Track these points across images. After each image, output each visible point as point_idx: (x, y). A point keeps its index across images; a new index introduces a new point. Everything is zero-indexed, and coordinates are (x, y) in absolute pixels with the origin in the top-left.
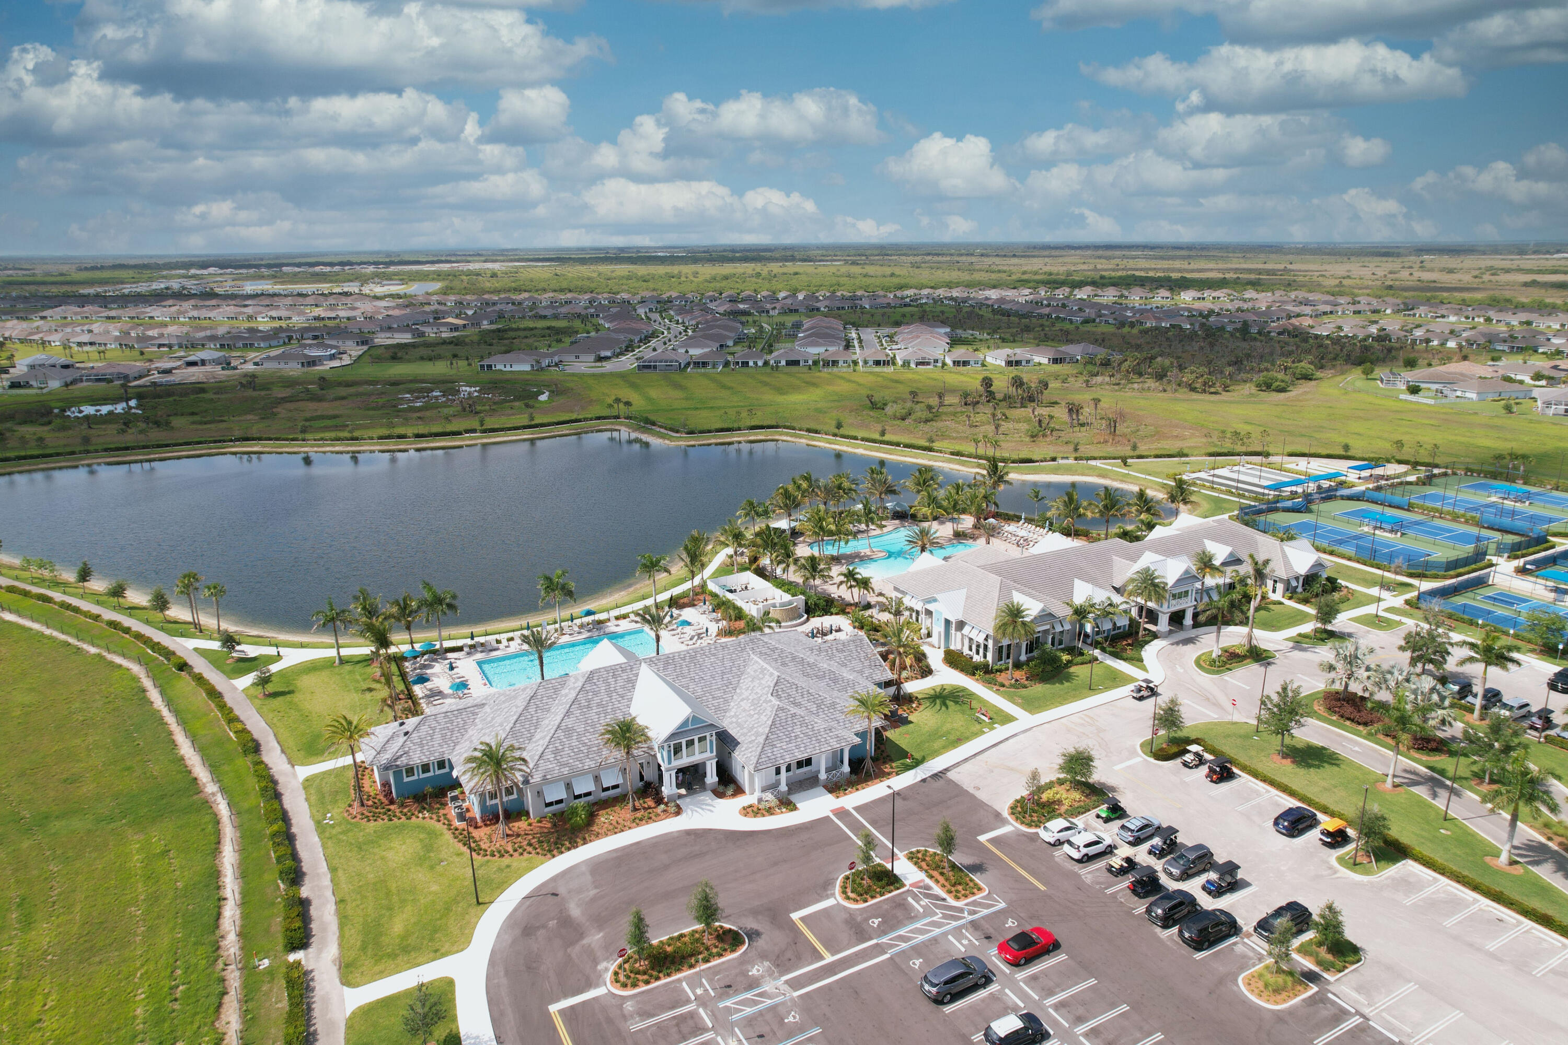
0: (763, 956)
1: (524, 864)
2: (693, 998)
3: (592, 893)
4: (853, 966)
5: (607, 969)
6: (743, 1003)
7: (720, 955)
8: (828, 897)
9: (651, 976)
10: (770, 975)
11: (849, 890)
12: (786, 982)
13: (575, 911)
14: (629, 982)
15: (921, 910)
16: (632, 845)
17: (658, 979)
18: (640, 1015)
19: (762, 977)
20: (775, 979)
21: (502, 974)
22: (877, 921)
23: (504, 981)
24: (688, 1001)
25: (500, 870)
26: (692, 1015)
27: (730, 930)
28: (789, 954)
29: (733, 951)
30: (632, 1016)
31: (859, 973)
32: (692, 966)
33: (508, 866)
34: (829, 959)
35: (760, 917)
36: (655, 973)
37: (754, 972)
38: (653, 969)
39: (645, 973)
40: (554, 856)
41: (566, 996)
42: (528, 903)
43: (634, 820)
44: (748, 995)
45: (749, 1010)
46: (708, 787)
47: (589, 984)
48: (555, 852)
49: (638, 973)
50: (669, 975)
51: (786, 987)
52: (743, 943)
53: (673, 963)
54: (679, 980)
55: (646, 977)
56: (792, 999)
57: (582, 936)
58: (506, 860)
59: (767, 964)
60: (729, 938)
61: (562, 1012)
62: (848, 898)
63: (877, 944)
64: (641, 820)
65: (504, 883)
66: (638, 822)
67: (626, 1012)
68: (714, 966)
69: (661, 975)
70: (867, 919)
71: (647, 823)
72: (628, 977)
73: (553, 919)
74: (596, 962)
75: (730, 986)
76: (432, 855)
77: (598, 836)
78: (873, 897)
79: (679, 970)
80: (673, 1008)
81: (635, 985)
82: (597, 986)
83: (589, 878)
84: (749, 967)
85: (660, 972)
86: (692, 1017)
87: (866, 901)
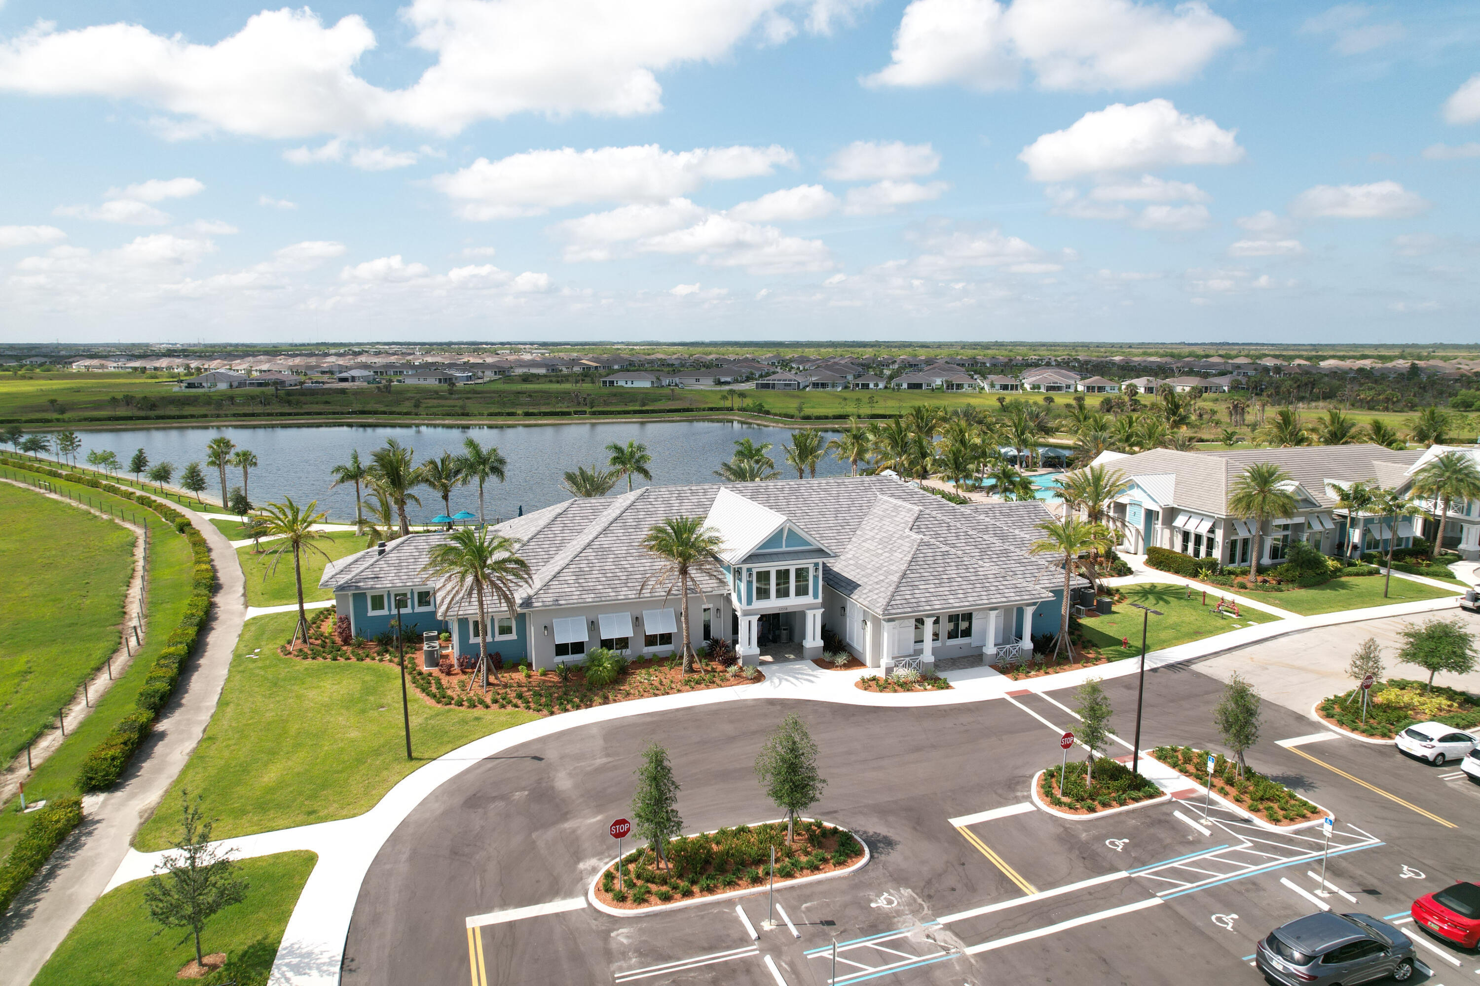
0: (899, 879)
1: (504, 719)
2: (753, 935)
3: (600, 761)
4: (1086, 913)
5: (594, 870)
6: (858, 955)
7: (815, 869)
8: (1017, 800)
9: (675, 888)
10: (914, 912)
11: (1058, 793)
12: (948, 927)
13: (563, 782)
14: (631, 893)
15: (1207, 833)
16: (678, 710)
17: (687, 894)
18: (640, 953)
19: (899, 913)
20: (924, 919)
21: (404, 857)
22: (1121, 844)
23: (403, 867)
24: (744, 940)
25: (464, 722)
26: (749, 967)
27: (835, 831)
28: (951, 880)
29: (840, 864)
30: (624, 955)
31: (1103, 924)
32: (756, 881)
33: (477, 719)
34: (1033, 895)
35: (891, 819)
36: (683, 884)
37: (881, 903)
38: (680, 876)
39: (664, 882)
40: (552, 713)
41: (504, 905)
42: (490, 765)
43: (687, 682)
44: (869, 943)
45: (871, 970)
46: (806, 653)
47: (555, 891)
48: (555, 709)
49: (651, 880)
50: (710, 890)
51: (949, 936)
52: (860, 853)
53: (722, 869)
54: (731, 903)
55: (664, 889)
56: (964, 959)
57: (565, 816)
58: (479, 711)
59: (907, 892)
60: (833, 842)
61: (488, 931)
62: (1058, 803)
63: (1130, 880)
64: (698, 683)
65: (462, 737)
66: (693, 684)
67: (613, 946)
68: (801, 887)
69: (696, 889)
70: (1101, 838)
71: (708, 687)
72: (631, 885)
73: (524, 789)
74: (578, 856)
75: (831, 923)
76: (372, 698)
77: (628, 696)
78: (1105, 805)
79: (731, 884)
80: (711, 949)
81: (640, 900)
82: (569, 894)
83: (600, 743)
84: (872, 895)
85: (694, 882)
86: (748, 971)
87: (1092, 810)
